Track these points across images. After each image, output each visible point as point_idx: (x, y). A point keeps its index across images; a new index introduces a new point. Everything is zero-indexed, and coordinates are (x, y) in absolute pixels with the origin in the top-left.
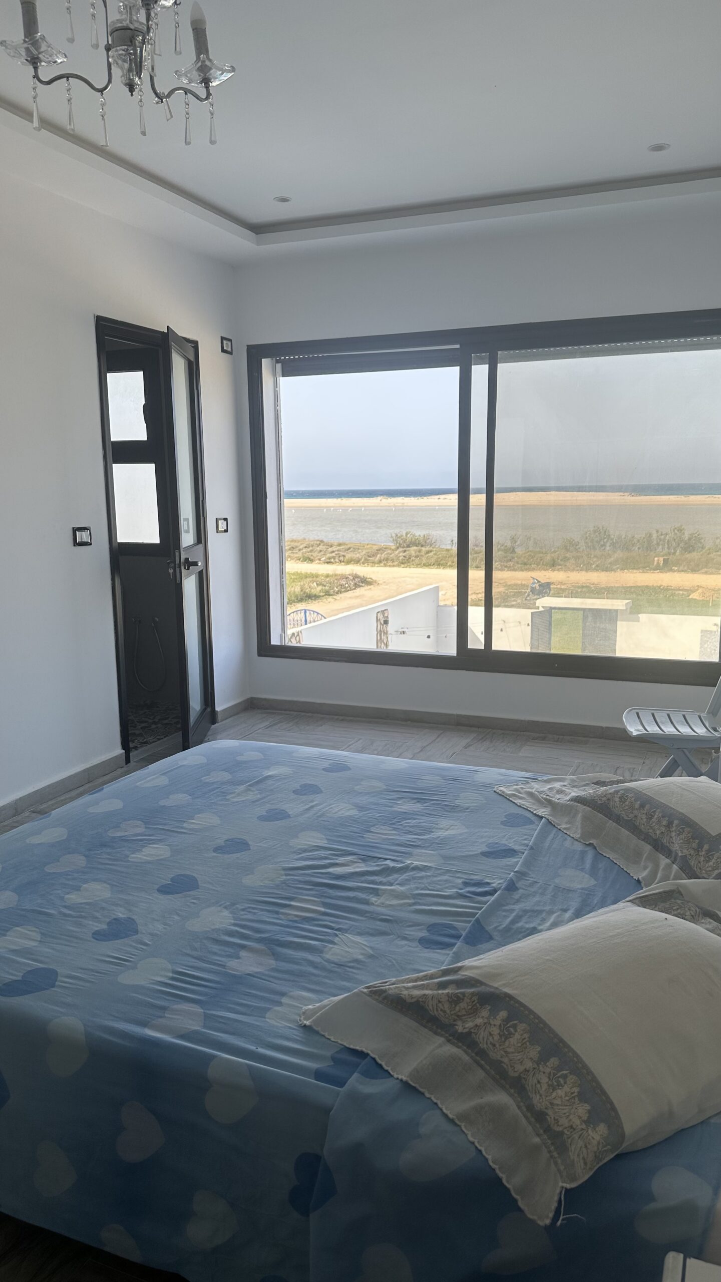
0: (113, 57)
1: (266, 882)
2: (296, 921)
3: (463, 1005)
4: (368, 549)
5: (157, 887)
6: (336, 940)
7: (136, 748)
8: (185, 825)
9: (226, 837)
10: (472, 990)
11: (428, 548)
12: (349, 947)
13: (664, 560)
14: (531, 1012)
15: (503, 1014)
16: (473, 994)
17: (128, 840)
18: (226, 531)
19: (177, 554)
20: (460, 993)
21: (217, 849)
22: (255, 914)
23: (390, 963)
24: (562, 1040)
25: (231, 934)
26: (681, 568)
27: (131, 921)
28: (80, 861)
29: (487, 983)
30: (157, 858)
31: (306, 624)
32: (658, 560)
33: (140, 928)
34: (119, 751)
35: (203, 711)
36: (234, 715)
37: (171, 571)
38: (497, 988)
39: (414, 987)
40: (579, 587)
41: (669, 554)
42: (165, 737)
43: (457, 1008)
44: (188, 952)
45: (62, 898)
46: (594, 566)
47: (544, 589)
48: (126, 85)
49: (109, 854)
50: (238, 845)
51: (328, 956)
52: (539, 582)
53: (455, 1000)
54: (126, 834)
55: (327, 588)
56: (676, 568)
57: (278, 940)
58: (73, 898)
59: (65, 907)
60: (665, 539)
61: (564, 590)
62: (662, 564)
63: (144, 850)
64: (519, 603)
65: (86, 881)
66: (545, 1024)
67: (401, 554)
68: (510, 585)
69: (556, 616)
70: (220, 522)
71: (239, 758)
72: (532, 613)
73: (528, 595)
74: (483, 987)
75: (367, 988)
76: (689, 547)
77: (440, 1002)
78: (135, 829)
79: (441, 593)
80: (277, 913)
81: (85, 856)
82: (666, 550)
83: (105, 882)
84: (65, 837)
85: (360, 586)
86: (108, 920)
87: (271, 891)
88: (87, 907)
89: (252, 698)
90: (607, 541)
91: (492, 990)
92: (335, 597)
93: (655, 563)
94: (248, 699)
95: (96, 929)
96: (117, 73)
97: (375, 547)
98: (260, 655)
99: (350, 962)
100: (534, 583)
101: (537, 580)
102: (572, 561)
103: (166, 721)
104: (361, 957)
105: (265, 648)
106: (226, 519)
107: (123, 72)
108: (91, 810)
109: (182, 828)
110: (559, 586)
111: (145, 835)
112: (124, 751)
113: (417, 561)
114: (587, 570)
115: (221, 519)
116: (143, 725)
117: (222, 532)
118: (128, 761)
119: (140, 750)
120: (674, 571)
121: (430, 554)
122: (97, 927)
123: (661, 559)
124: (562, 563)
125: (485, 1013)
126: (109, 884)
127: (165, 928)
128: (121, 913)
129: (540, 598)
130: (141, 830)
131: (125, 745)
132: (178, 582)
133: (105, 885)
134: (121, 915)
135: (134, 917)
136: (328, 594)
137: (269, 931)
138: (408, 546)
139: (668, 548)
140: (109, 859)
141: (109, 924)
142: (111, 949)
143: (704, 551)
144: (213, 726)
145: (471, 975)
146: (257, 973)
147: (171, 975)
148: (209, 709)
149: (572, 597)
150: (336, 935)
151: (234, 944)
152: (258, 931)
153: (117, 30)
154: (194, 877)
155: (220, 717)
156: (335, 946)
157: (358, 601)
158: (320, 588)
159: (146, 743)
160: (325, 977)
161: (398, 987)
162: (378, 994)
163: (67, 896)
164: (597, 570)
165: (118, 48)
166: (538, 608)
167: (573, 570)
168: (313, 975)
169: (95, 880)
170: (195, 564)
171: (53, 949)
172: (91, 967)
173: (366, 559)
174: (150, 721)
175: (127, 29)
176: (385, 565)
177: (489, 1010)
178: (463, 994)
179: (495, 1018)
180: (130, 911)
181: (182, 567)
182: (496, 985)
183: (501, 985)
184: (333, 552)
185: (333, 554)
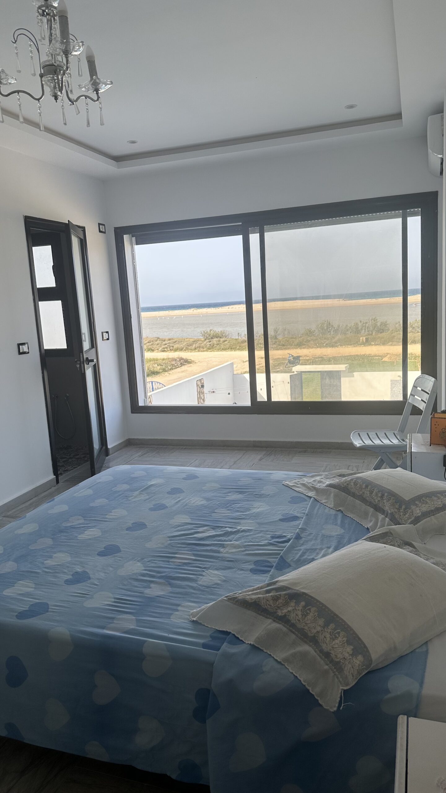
0: (45, 81)
1: (160, 545)
2: (179, 566)
3: (280, 601)
4: (187, 341)
5: (97, 553)
6: (204, 573)
7: (61, 474)
8: (107, 516)
9: (132, 522)
10: (284, 593)
11: (224, 339)
12: (212, 577)
13: (366, 338)
14: (318, 601)
15: (303, 603)
16: (285, 595)
17: (75, 528)
18: (108, 339)
19: (81, 356)
20: (278, 594)
21: (128, 529)
22: (155, 563)
23: (235, 584)
24: (335, 614)
25: (144, 575)
26: (377, 343)
27: (85, 572)
28: (49, 541)
29: (292, 588)
30: (94, 537)
31: (153, 391)
32: (362, 339)
33: (91, 576)
34: (52, 477)
35: (101, 449)
36: (119, 450)
37: (78, 366)
38: (298, 590)
39: (252, 594)
40: (316, 358)
41: (369, 335)
42: (78, 466)
43: (277, 603)
44: (121, 587)
45: (43, 563)
46: (324, 345)
47: (296, 360)
48: (53, 96)
49: (65, 536)
50: (139, 526)
51: (200, 583)
52: (292, 356)
53: (275, 599)
54: (73, 524)
55: (164, 367)
56: (373, 343)
57: (171, 576)
58: (49, 562)
59: (46, 568)
60: (365, 326)
61: (308, 360)
62: (365, 341)
63: (86, 532)
64: (281, 370)
65: (55, 553)
66: (326, 606)
67: (209, 344)
68: (275, 359)
69: (304, 376)
70: (104, 334)
71: (132, 476)
72: (290, 376)
73: (287, 365)
74: (291, 590)
75: (226, 597)
76: (381, 331)
77: (267, 600)
78: (77, 521)
79: (235, 366)
80: (169, 562)
81: (52, 539)
82: (367, 333)
83: (66, 552)
84: (37, 529)
85: (184, 365)
86: (72, 573)
87: (163, 550)
88: (58, 567)
89: (129, 439)
90: (331, 330)
91: (295, 591)
92: (169, 372)
93: (361, 340)
94: (127, 440)
95: (66, 578)
96: (47, 89)
97: (192, 340)
98: (132, 412)
99: (214, 585)
100: (290, 357)
101: (291, 355)
102: (312, 342)
103: (78, 457)
104: (219, 582)
105: (136, 408)
106: (107, 332)
107: (51, 89)
108: (50, 512)
109: (106, 518)
110: (304, 358)
111: (84, 524)
112: (55, 476)
113: (218, 347)
114: (320, 347)
115: (104, 332)
116: (64, 460)
117: (105, 340)
118: (58, 482)
119: (64, 475)
120: (373, 345)
121: (226, 342)
122: (66, 577)
123: (364, 338)
124: (306, 343)
125: (293, 604)
126: (68, 553)
127: (105, 575)
128: (79, 569)
129: (294, 366)
130: (82, 521)
131: (56, 472)
132: (83, 372)
133: (66, 554)
134: (79, 570)
135: (86, 570)
136: (164, 370)
137: (165, 572)
138: (212, 338)
139: (368, 331)
140: (65, 539)
141: (72, 575)
142: (77, 588)
143: (389, 332)
144: (107, 458)
145: (283, 584)
146: (161, 595)
147: (113, 600)
148: (104, 448)
149: (313, 365)
150: (204, 571)
151: (146, 580)
152: (159, 572)
153: (46, 66)
154: (117, 546)
155: (111, 452)
156: (204, 577)
157: (184, 374)
158: (159, 367)
159: (67, 470)
160: (201, 594)
161: (244, 595)
162: (233, 600)
163: (45, 562)
164: (327, 347)
165: (48, 76)
166: (294, 372)
167: (312, 348)
168: (193, 593)
169: (60, 551)
170: (92, 361)
171: (43, 591)
172: (67, 600)
173: (187, 348)
174: (68, 457)
175: (53, 65)
176: (198, 351)
177: (295, 602)
178: (280, 595)
179: (298, 606)
180: (83, 567)
181: (85, 363)
182: (297, 589)
183: (299, 589)
184: (166, 344)
185: (166, 346)
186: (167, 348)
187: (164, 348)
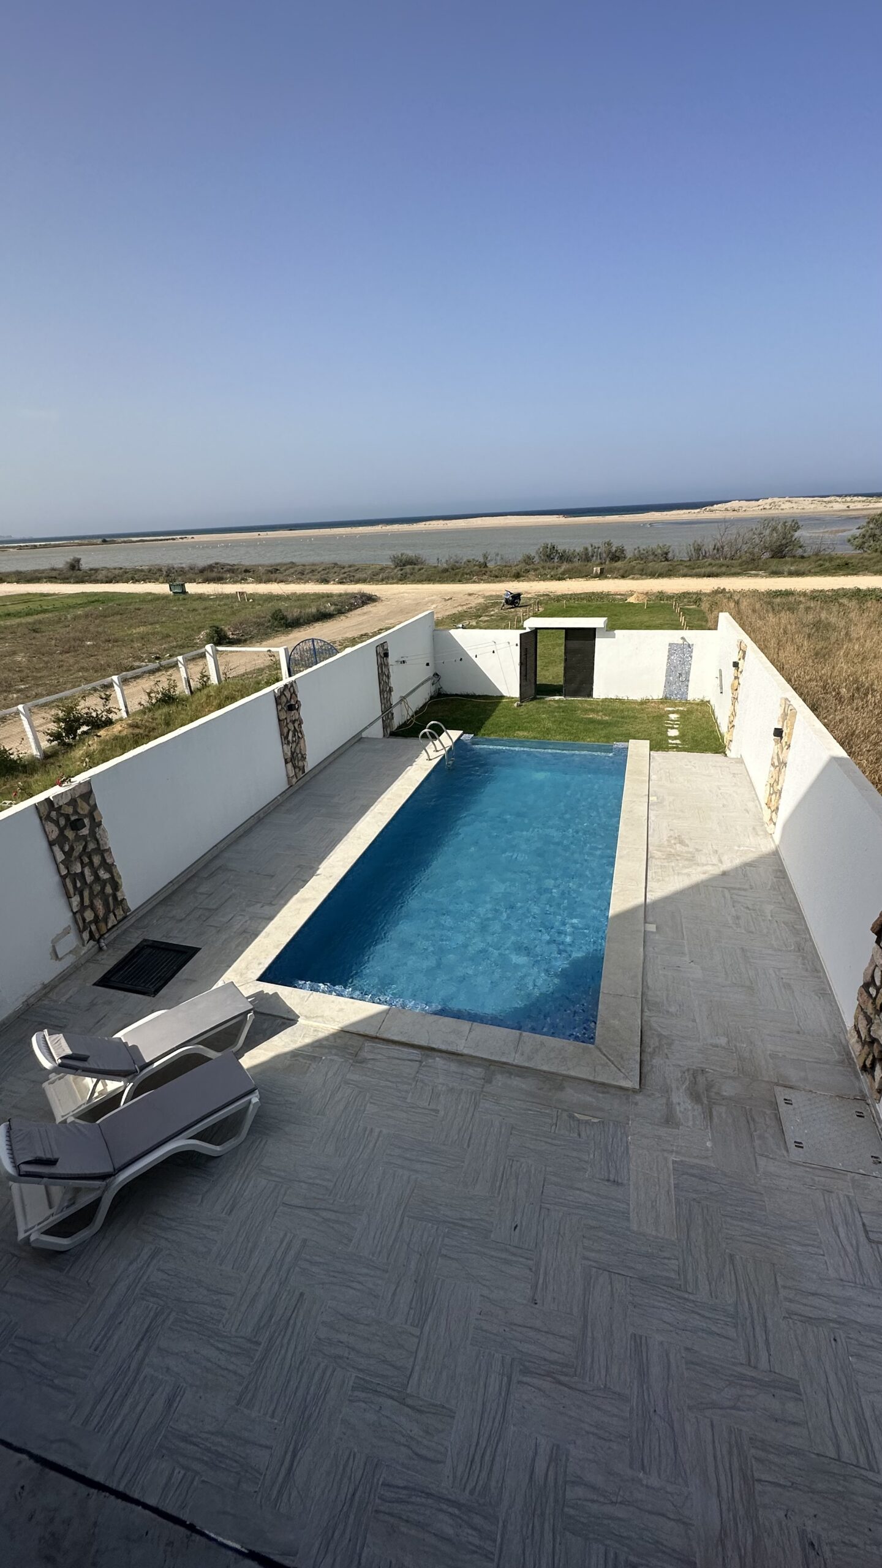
4: (372, 569)
11: (419, 566)
13: (601, 569)
26: (614, 575)
32: (596, 569)
40: (541, 596)
41: (603, 564)
47: (515, 600)
55: (340, 607)
56: (610, 576)
60: (598, 552)
62: (599, 573)
67: (400, 572)
68: (487, 597)
69: (540, 637)
73: (502, 604)
76: (616, 558)
82: (601, 562)
90: (556, 555)
93: (595, 572)
97: (378, 567)
102: (532, 573)
113: (412, 578)
120: (609, 578)
121: (422, 571)
123: (599, 568)
129: (511, 606)
138: (404, 565)
139: (601, 559)
143: (626, 561)
167: (534, 580)
173: (371, 578)
176: (387, 583)
184: (345, 573)
185: (345, 575)
186: (345, 578)
187: (342, 579)
